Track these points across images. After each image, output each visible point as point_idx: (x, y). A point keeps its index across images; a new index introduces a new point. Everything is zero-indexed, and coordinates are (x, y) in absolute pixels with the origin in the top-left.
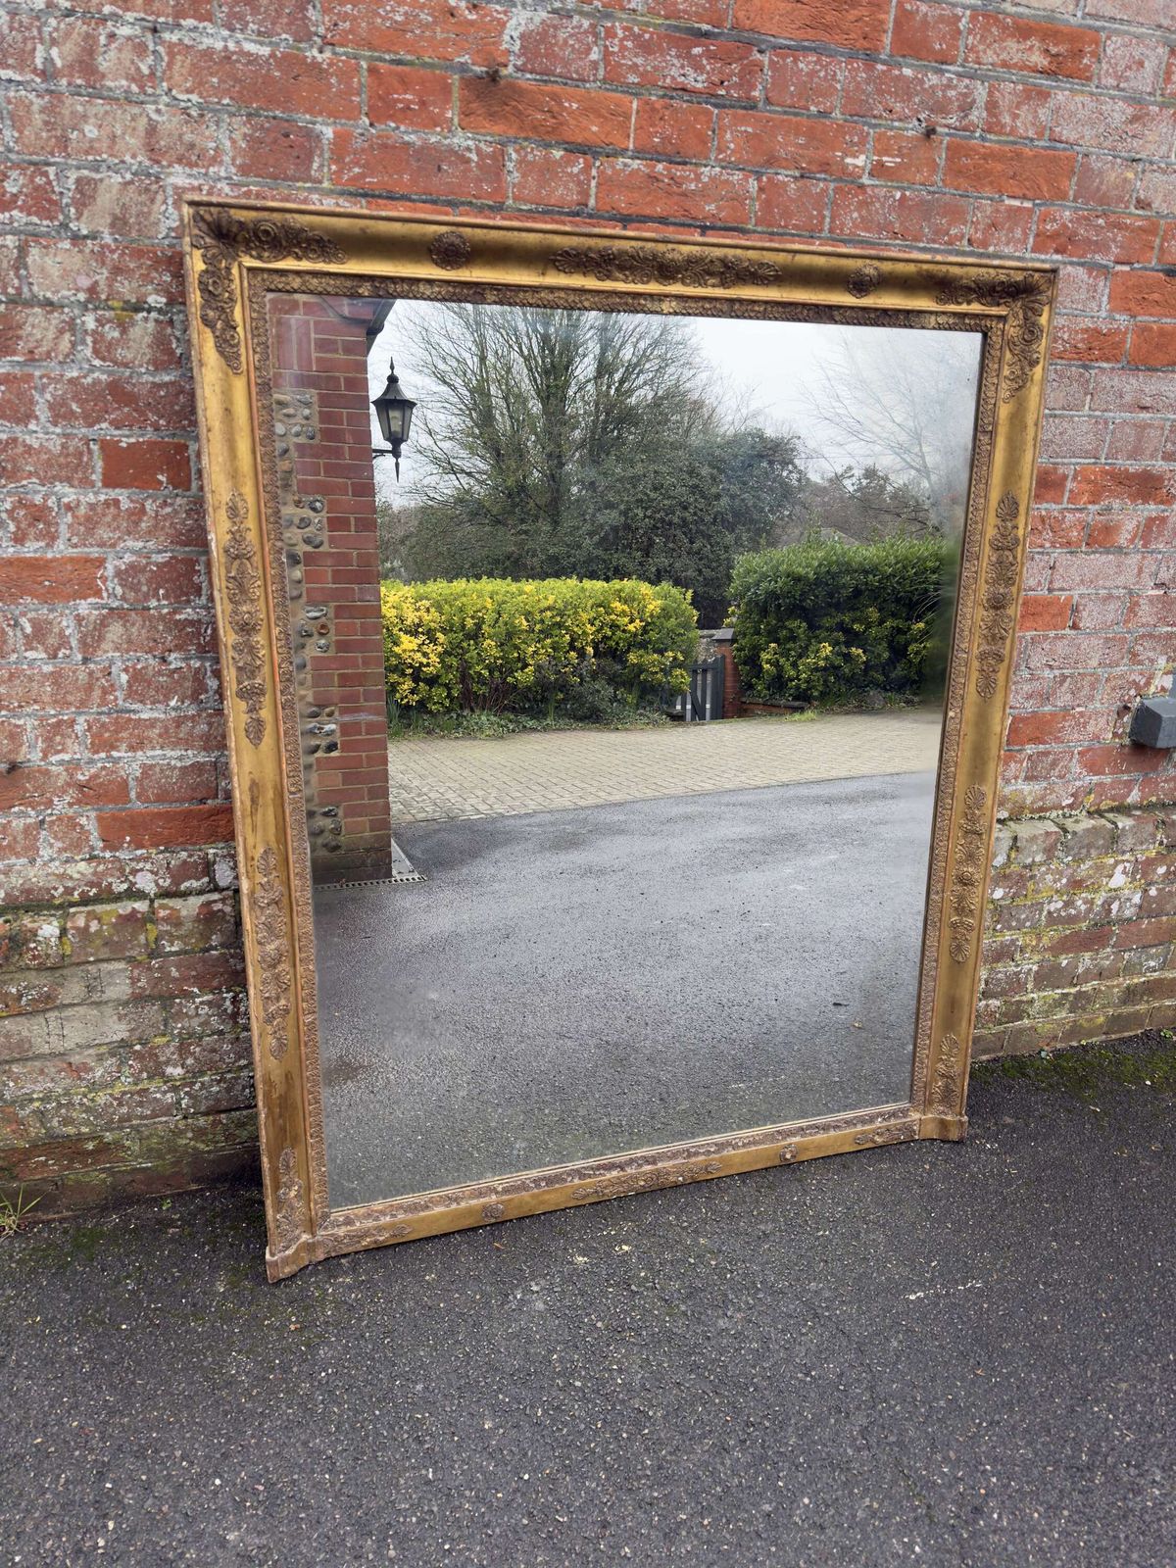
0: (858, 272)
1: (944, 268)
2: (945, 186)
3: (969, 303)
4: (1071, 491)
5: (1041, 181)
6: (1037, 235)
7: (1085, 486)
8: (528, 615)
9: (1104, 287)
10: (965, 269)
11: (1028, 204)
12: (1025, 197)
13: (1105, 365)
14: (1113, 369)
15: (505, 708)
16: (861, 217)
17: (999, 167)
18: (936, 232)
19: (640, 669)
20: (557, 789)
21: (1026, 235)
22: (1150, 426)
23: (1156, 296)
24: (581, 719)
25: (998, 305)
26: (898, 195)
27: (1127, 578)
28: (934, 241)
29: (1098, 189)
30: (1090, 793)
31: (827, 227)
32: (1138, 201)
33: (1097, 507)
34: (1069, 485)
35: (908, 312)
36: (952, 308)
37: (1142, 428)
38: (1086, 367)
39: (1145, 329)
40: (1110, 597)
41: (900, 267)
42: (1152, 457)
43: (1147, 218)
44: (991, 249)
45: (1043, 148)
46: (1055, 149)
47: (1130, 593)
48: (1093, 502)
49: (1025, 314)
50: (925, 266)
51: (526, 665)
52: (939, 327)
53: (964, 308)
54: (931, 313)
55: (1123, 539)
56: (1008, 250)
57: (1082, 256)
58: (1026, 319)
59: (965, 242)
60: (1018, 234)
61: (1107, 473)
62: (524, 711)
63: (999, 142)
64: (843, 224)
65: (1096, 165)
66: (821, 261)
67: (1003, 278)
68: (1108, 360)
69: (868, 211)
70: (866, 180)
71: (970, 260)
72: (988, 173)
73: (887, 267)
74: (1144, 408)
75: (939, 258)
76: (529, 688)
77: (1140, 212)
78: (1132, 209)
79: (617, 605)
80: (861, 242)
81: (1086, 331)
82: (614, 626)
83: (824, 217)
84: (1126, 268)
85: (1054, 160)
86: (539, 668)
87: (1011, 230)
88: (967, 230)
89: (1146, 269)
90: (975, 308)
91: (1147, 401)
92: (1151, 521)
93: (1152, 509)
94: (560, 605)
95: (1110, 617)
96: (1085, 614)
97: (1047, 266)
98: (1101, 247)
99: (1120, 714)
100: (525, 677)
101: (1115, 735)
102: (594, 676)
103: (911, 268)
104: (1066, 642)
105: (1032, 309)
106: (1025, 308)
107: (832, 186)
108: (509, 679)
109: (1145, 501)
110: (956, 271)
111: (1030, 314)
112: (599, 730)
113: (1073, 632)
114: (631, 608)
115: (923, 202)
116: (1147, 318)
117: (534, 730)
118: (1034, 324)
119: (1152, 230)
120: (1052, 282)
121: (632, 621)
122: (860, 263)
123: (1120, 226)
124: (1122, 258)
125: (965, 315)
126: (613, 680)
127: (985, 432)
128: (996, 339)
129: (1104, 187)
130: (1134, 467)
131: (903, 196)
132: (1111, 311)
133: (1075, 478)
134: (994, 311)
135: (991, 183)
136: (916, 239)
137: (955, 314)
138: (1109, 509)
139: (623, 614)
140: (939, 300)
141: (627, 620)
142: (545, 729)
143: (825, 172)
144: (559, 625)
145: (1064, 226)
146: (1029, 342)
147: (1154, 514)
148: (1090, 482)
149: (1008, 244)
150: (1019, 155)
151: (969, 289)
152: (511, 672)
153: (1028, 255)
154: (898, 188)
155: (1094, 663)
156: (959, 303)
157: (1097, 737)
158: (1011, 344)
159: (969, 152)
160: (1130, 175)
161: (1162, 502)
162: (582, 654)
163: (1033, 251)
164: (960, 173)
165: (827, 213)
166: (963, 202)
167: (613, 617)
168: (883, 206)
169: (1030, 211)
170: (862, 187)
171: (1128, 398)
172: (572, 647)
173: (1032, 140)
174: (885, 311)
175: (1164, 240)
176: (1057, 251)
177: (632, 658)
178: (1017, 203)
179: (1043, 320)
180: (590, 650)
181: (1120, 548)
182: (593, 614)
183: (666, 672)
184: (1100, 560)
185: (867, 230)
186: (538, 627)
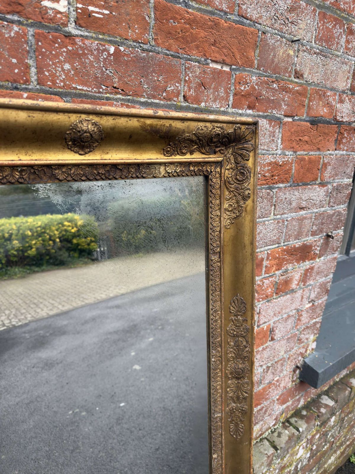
0: (74, 128)
1: (167, 123)
2: (158, 45)
3: (191, 153)
4: (266, 267)
5: (235, 50)
6: (235, 95)
7: (273, 262)
8: (31, 230)
9: (279, 134)
10: (187, 124)
11: (226, 69)
12: (224, 63)
13: (281, 185)
14: (285, 187)
15: (26, 265)
16: (73, 68)
17: (203, 34)
18: (155, 88)
19: (78, 244)
20: (41, 306)
21: (228, 94)
22: (305, 218)
23: (306, 138)
24: (57, 265)
25: (215, 153)
26: (112, 50)
27: (296, 304)
28: (154, 97)
29: (273, 62)
30: (283, 414)
31: (34, 78)
32: (296, 72)
33: (280, 271)
34: (265, 263)
35: (138, 165)
36: (178, 158)
37: (301, 220)
38: (270, 188)
39: (300, 160)
40: (289, 316)
41: (122, 122)
42: (307, 235)
43: (301, 85)
44: (203, 104)
45: (234, 21)
46: (242, 23)
47: (298, 310)
48: (279, 269)
49: (236, 159)
50: (148, 122)
51: (32, 248)
52: (169, 175)
53: (188, 158)
54: (160, 164)
55: (294, 286)
56: (215, 106)
57: (266, 111)
58: (237, 163)
59: (181, 98)
60: (222, 92)
61: (284, 250)
62: (33, 265)
63: (199, 10)
64: (53, 76)
65: (271, 42)
66: (22, 116)
67: (218, 131)
68: (282, 182)
69: (82, 64)
70: (72, 28)
71: (190, 115)
72: (194, 38)
73: (107, 122)
74: (302, 208)
75: (161, 113)
76: (34, 257)
77: (296, 80)
78: (292, 78)
79: (66, 223)
80: (80, 96)
81: (270, 164)
82: (66, 231)
83: (28, 67)
84: (290, 120)
85: (243, 33)
86: (37, 249)
87: (216, 89)
88: (182, 88)
89: (300, 120)
90: (197, 157)
91: (304, 204)
92: (307, 271)
93: (307, 264)
94: (43, 225)
95: (289, 327)
96: (277, 331)
97: (250, 120)
98: (276, 105)
99: (294, 371)
100: (32, 252)
101: (293, 381)
102: (60, 249)
103: (134, 123)
104: (268, 350)
105: (241, 155)
106: (235, 154)
107: (31, 31)
108: (26, 254)
109: (304, 261)
110: (178, 125)
111: (239, 159)
112: (64, 269)
113: (271, 342)
114: (72, 224)
115: (138, 59)
116: (302, 152)
117: (38, 272)
118: (244, 167)
119: (302, 94)
120: (255, 133)
121: (73, 228)
122: (74, 118)
123: (285, 89)
124: (289, 113)
125: (189, 164)
126: (69, 250)
127: (215, 253)
128: (215, 181)
129: (276, 60)
130: (298, 244)
131: (117, 51)
132: (283, 149)
133: (268, 259)
134: (213, 158)
135: (197, 47)
136: (137, 95)
137: (181, 164)
138: (286, 271)
139: (69, 226)
140: (166, 153)
141: (70, 228)
142: (43, 271)
143: (18, 13)
144: (44, 232)
145: (253, 88)
146: (241, 182)
147: (308, 267)
148: (275, 258)
149: (215, 101)
150: (217, 25)
151: (191, 141)
152: (26, 251)
153: (230, 110)
154: (110, 42)
155: (282, 353)
156: (184, 154)
157: (285, 387)
158: (227, 183)
159: (176, 16)
160: (291, 53)
161: (312, 259)
162: (54, 241)
163: (233, 107)
164: (169, 34)
165: (30, 62)
166: (175, 61)
167: (65, 228)
168: (97, 58)
169: (229, 74)
170: (69, 36)
171: (294, 204)
172: (50, 239)
173: (226, 13)
174: (115, 166)
175: (310, 101)
176: (249, 108)
177: (75, 241)
178: (218, 67)
179: (250, 163)
180: (58, 240)
181: (293, 290)
182: (57, 227)
183: (89, 244)
184: (283, 300)
185: (84, 84)
186: (35, 234)
